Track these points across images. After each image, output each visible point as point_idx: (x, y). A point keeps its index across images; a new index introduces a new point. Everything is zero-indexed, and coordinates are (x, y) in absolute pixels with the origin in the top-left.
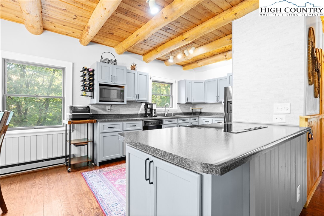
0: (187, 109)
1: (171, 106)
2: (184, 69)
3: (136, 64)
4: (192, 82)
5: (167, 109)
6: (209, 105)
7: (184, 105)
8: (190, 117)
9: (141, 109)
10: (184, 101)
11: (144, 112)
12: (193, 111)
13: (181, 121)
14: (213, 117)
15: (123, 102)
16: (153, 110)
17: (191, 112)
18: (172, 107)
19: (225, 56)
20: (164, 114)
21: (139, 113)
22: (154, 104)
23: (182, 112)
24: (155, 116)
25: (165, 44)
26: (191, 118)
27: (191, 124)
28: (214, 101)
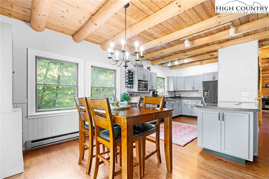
0: (172, 95)
2: (170, 69)
3: (150, 67)
4: (176, 77)
6: (186, 92)
7: (171, 92)
9: (150, 95)
10: (172, 90)
12: (176, 96)
13: (174, 102)
14: (192, 100)
15: (147, 90)
16: (158, 95)
19: (201, 63)
22: (158, 91)
23: (169, 97)
25: (171, 56)
26: (178, 101)
27: (178, 104)
28: (192, 89)
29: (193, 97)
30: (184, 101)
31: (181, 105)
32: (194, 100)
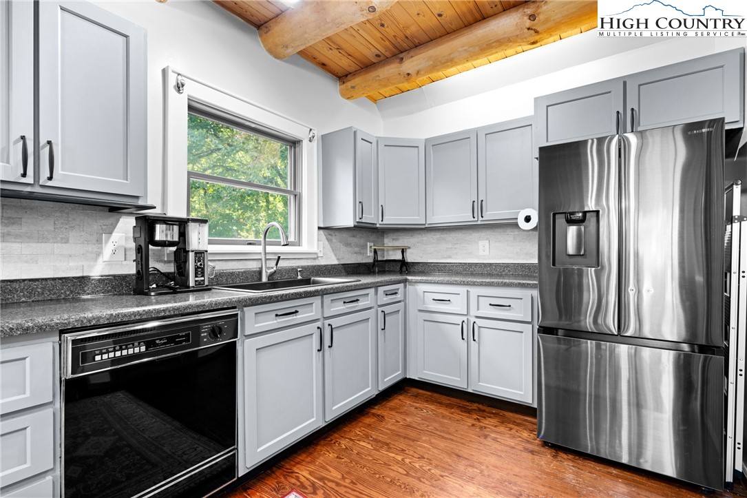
0: (357, 249)
1: (291, 239)
4: (377, 142)
5: (270, 249)
7: (345, 235)
8: (376, 286)
9: (107, 248)
10: (345, 218)
11: (130, 269)
12: (379, 259)
13: (340, 308)
14: (468, 284)
16: (191, 256)
17: (371, 261)
18: (298, 243)
19: (532, 18)
20: (260, 273)
21: (97, 270)
22: (195, 221)
23: (335, 262)
24: (201, 288)
26: (381, 290)
27: (381, 315)
28: (465, 216)
29: (476, 264)
30: (422, 288)
31: (401, 314)
32: (481, 284)
